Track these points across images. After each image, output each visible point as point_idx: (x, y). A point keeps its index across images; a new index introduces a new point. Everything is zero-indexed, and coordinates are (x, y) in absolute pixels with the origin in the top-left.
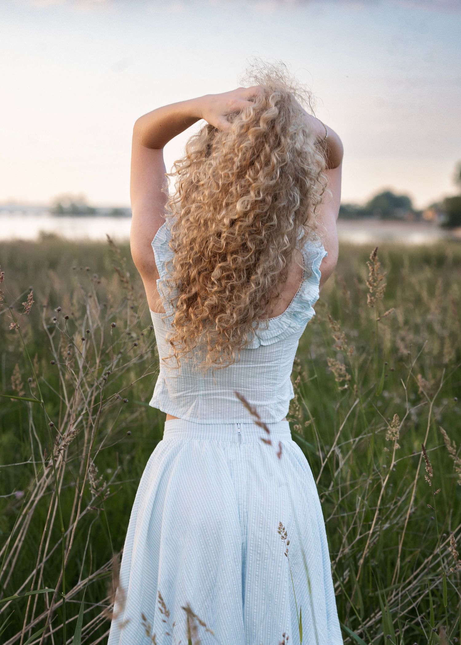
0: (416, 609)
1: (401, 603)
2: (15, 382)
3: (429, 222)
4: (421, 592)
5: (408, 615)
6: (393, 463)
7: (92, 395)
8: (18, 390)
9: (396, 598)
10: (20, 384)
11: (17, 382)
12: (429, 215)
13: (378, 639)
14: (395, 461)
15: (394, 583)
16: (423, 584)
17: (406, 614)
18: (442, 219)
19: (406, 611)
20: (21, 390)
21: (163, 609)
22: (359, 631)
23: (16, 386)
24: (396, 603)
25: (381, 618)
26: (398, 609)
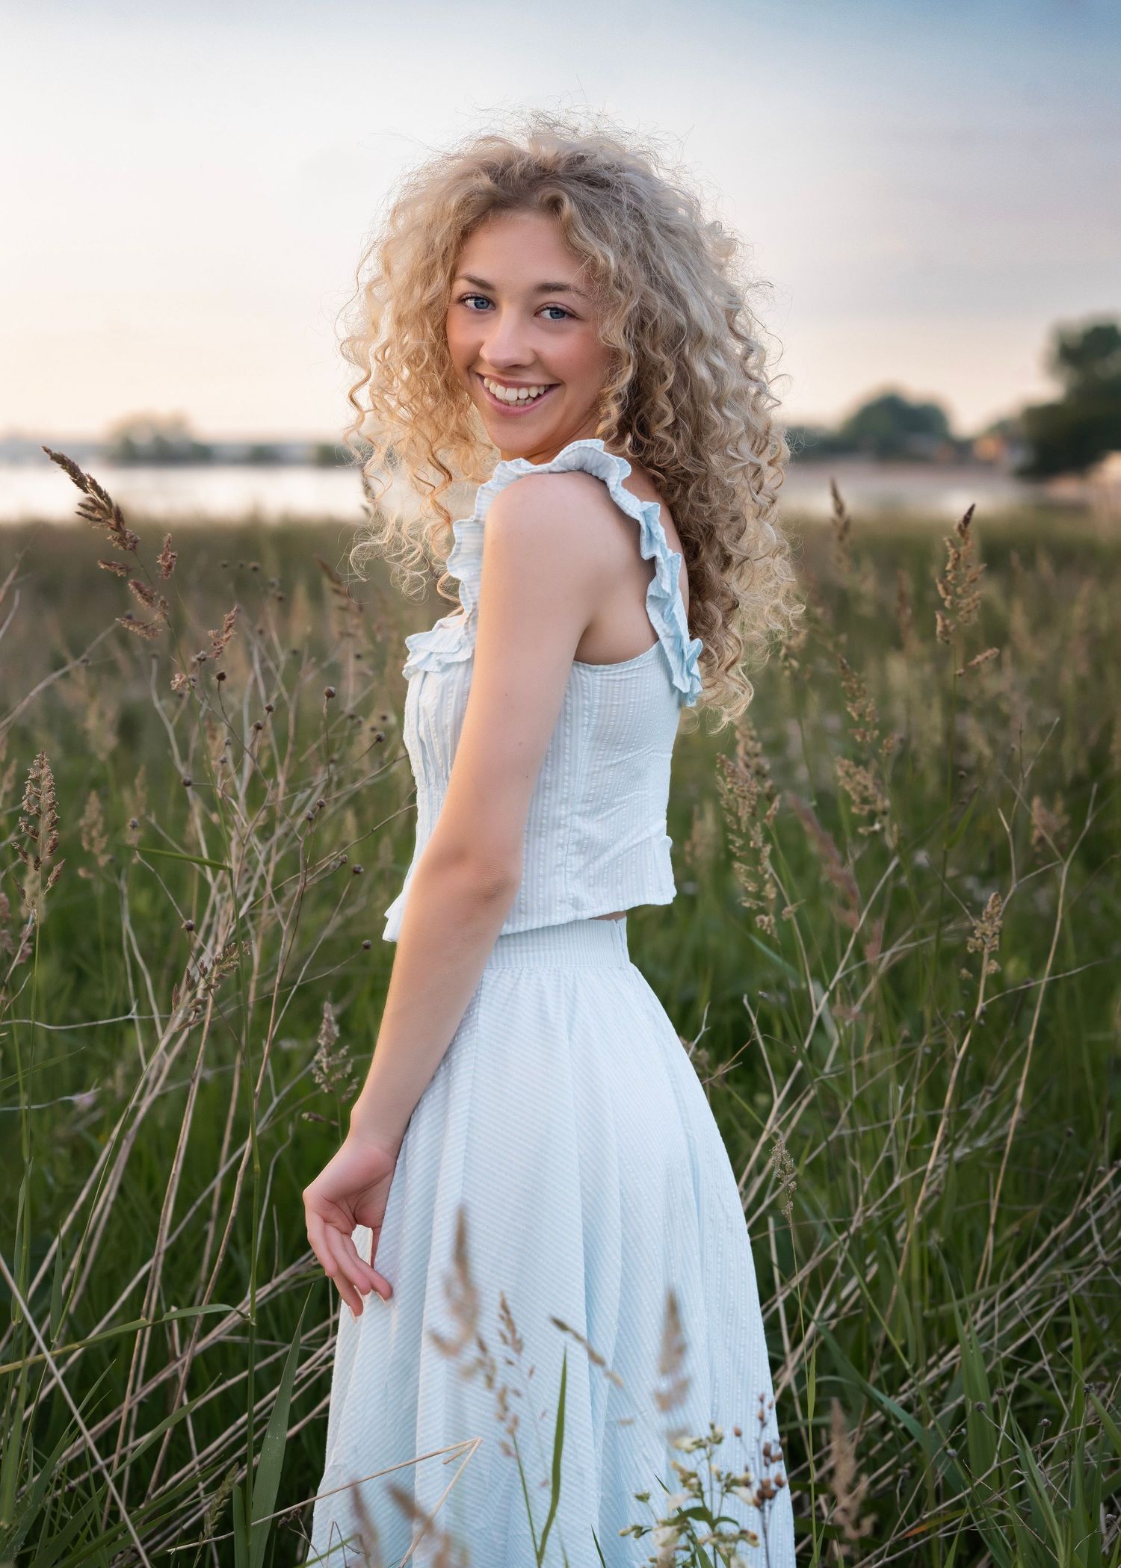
0: (1039, 1341)
1: (1000, 1331)
2: (89, 833)
3: (988, 466)
4: (1045, 1305)
5: (1016, 1358)
6: (981, 1006)
7: (267, 862)
8: (96, 851)
9: (987, 1319)
10: (102, 836)
11: (94, 833)
12: (989, 448)
13: (947, 1414)
14: (984, 1001)
15: (982, 1285)
16: (1048, 1286)
17: (1011, 1356)
18: (1018, 457)
19: (1013, 1347)
20: (104, 852)
21: (508, 1335)
22: (903, 1398)
23: (91, 841)
24: (986, 1333)
25: (953, 1367)
26: (992, 1345)
